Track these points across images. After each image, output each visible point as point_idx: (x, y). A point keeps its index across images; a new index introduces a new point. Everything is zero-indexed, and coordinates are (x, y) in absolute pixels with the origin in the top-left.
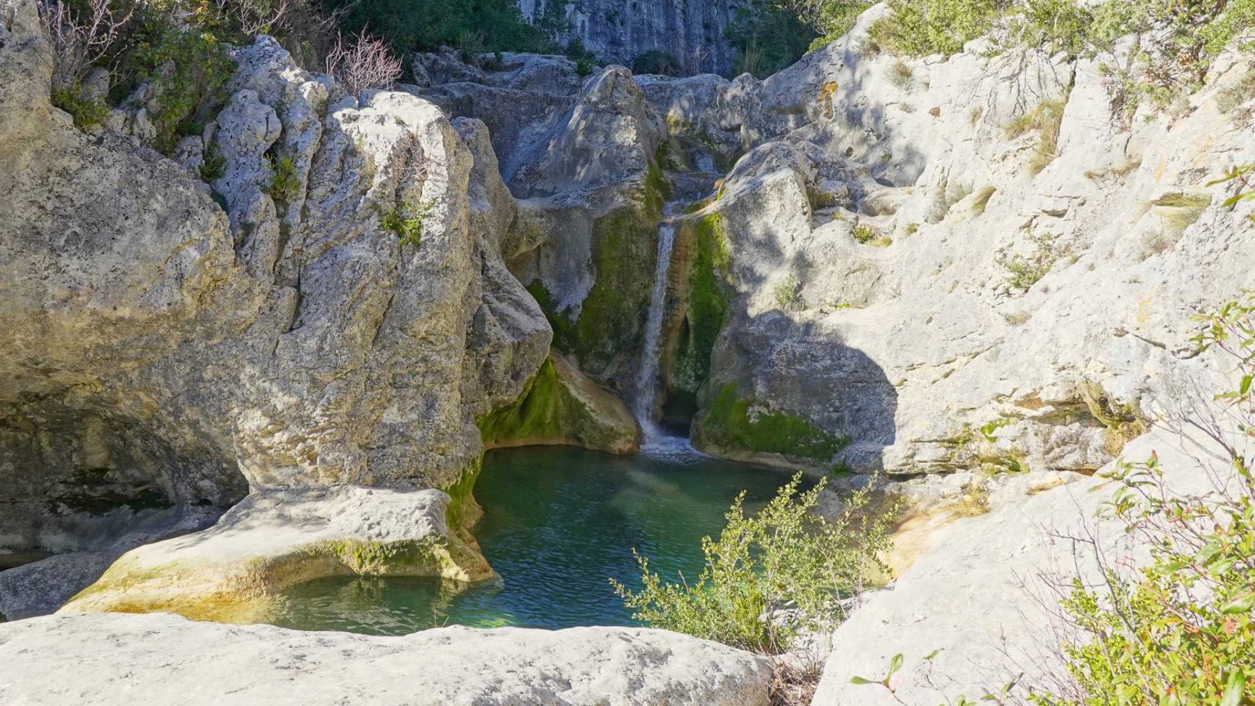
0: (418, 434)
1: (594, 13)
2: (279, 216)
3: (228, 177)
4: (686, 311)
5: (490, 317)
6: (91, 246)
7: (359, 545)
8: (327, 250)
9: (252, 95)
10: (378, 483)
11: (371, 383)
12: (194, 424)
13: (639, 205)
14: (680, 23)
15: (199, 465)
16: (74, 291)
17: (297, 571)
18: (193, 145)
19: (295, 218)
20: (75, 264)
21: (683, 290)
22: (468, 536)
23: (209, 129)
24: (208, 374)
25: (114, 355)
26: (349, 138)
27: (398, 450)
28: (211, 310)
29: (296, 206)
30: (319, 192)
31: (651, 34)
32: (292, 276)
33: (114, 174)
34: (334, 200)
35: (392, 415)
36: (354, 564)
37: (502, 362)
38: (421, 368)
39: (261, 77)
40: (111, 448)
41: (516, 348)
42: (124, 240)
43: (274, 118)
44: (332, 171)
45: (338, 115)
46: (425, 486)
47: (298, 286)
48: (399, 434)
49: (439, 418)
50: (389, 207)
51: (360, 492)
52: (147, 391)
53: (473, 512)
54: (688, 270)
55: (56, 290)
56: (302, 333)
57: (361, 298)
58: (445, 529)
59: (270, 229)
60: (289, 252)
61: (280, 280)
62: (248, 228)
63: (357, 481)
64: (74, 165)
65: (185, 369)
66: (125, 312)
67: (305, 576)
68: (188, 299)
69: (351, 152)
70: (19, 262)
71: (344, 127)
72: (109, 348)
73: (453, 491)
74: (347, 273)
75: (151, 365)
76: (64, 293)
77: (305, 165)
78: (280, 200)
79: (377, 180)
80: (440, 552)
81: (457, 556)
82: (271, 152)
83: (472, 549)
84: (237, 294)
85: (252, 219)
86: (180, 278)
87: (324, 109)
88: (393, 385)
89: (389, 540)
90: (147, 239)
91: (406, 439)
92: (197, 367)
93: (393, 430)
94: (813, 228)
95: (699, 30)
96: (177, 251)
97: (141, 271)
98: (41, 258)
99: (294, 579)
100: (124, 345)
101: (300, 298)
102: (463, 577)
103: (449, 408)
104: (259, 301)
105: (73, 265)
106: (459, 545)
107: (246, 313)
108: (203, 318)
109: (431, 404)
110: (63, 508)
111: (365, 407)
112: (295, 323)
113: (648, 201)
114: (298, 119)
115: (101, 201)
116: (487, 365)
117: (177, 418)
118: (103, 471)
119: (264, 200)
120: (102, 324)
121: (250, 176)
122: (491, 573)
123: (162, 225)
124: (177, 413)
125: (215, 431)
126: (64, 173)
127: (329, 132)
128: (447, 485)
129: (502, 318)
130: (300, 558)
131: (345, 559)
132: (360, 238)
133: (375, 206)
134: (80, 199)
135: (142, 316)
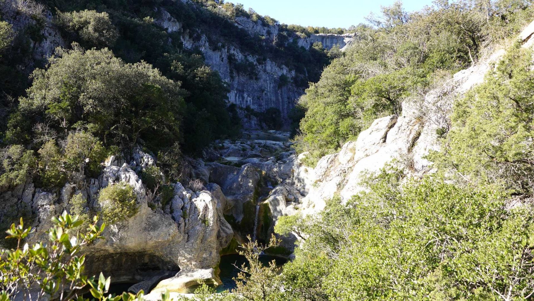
0: (209, 259)
1: (253, 97)
2: (184, 221)
3: (175, 213)
4: (262, 223)
5: (221, 231)
6: (154, 230)
7: (200, 279)
8: (193, 227)
9: (178, 196)
10: (202, 268)
11: (201, 250)
12: (170, 258)
13: (252, 200)
14: (280, 98)
15: (169, 264)
16: (152, 238)
17: (190, 284)
18: (168, 207)
19: (187, 221)
20: (152, 233)
21: (261, 218)
22: (218, 276)
23: (170, 202)
24: (173, 250)
25: (157, 247)
26: (195, 204)
27: (206, 262)
28: (174, 239)
29: (187, 219)
30: (191, 216)
31: (271, 102)
32: (187, 232)
33: (158, 217)
34: (193, 218)
35: (204, 256)
36: (199, 283)
37: (224, 240)
38: (209, 247)
39: (179, 193)
40: (149, 259)
41: (226, 237)
42: (160, 229)
43: (182, 202)
44: (193, 212)
45: (193, 200)
46: (210, 268)
47: (188, 234)
48: (205, 259)
49: (213, 255)
50: (203, 218)
51: (200, 270)
52: (161, 252)
53: (219, 271)
54: (262, 214)
55: (149, 237)
56: (189, 242)
57: (199, 236)
58: (214, 276)
59: (183, 224)
60: (186, 228)
61: (185, 234)
62: (180, 224)
63: (199, 268)
64: (151, 216)
65: (169, 249)
66: (160, 240)
67: (191, 285)
68: (171, 238)
69: (196, 208)
70: (143, 233)
71: (195, 203)
72: (156, 246)
73: (215, 268)
74: (196, 232)
75: (163, 248)
76: (150, 238)
77: (188, 211)
78: (184, 218)
79: (201, 214)
80: (213, 280)
81: (216, 281)
82: (182, 209)
83: (218, 279)
84: (178, 237)
85: (180, 223)
86: (169, 235)
87: (191, 199)
88: (204, 250)
89: (205, 278)
90: (164, 228)
91: (207, 260)
92: (171, 248)
93: (205, 258)
94: (286, 207)
95: (286, 100)
96: (169, 230)
97: (162, 234)
98: (146, 233)
99: (190, 286)
100: (159, 245)
101: (188, 236)
102: (217, 284)
103: (214, 253)
104: (182, 237)
105: (151, 233)
106: (216, 278)
107: (180, 240)
108: (173, 241)
109: (211, 253)
110: (139, 271)
111: (200, 255)
112: (188, 241)
113: (254, 200)
114: (186, 201)
115: (156, 222)
116: (221, 242)
117: (167, 257)
118: (147, 263)
119: (182, 219)
120: (156, 242)
121: (179, 214)
122: (222, 283)
123: (166, 226)
124: (167, 256)
125: (174, 259)
126: (150, 218)
127: (192, 203)
128: (214, 267)
129: (224, 230)
130: (190, 282)
131: (198, 282)
132: (198, 224)
133: (200, 219)
134: (152, 222)
135: (162, 241)
